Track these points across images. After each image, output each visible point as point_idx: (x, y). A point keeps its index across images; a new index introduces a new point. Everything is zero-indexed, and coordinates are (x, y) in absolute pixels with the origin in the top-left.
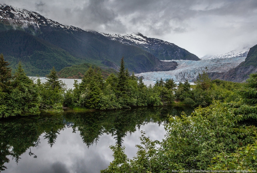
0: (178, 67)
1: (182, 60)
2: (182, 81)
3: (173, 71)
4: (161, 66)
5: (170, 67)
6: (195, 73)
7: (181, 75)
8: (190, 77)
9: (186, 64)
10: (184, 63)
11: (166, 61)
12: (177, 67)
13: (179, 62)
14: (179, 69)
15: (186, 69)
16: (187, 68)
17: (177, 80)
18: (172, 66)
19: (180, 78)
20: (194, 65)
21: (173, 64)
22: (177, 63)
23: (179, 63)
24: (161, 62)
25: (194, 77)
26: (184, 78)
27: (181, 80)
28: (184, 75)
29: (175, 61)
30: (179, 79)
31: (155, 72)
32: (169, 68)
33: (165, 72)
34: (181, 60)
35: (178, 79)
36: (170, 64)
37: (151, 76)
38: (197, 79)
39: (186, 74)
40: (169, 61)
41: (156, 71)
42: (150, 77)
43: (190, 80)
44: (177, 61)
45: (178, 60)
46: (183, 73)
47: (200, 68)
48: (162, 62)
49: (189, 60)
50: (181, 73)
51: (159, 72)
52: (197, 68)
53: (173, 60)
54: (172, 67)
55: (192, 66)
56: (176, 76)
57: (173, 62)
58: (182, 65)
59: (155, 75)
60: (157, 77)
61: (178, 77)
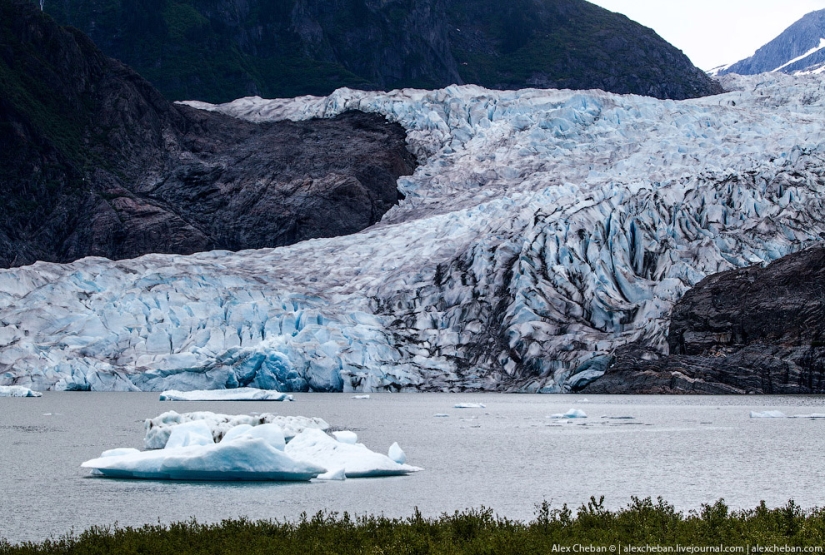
0: (426, 182)
1: (474, 90)
2: (472, 373)
3: (355, 246)
4: (192, 179)
5: (303, 190)
6: (650, 261)
7: (457, 291)
8: (588, 319)
9: (522, 142)
10: (499, 128)
11: (251, 107)
12: (402, 183)
13: (435, 117)
14: (432, 209)
15: (527, 215)
16: (542, 201)
17: (401, 373)
18: (335, 179)
19: (448, 338)
20: (633, 148)
21: (357, 144)
22: (399, 130)
23: (430, 127)
24: (186, 123)
25: (631, 315)
26: (504, 339)
27: (461, 365)
28: (505, 292)
29: (370, 101)
30: (435, 350)
31: (93, 270)
32: (297, 200)
33: (237, 259)
34: (464, 94)
35: (421, 357)
36: (309, 148)
37: (32, 324)
38: (675, 339)
39: (522, 283)
40: (302, 107)
41: (121, 245)
42: (27, 344)
43: (585, 356)
44: (404, 104)
45: (418, 95)
46: (480, 267)
47: (709, 195)
48: (205, 124)
49: (566, 95)
50: (463, 264)
51: (149, 265)
52: (671, 197)
53: (343, 97)
54: (340, 195)
55: (609, 163)
56: (382, 306)
57: (356, 119)
58: (468, 158)
59: (84, 313)
60: (119, 329)
61: (423, 322)
